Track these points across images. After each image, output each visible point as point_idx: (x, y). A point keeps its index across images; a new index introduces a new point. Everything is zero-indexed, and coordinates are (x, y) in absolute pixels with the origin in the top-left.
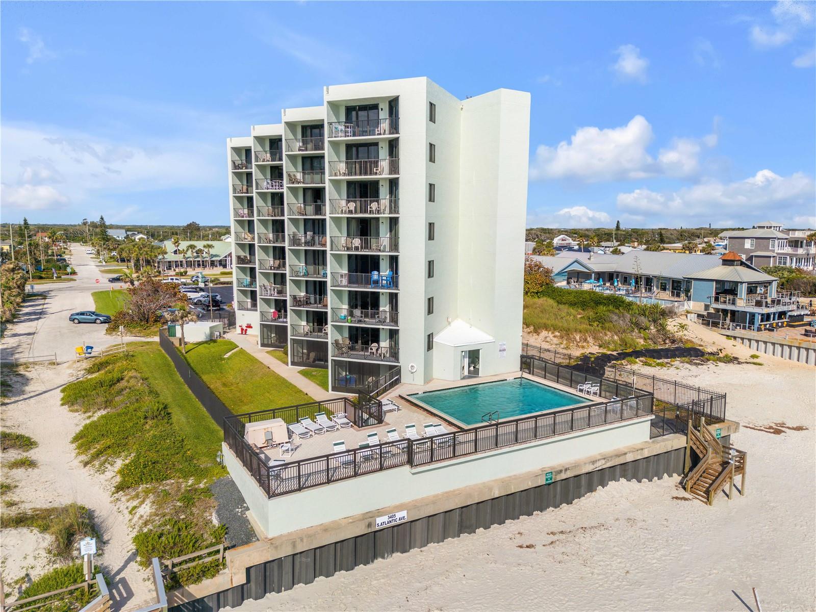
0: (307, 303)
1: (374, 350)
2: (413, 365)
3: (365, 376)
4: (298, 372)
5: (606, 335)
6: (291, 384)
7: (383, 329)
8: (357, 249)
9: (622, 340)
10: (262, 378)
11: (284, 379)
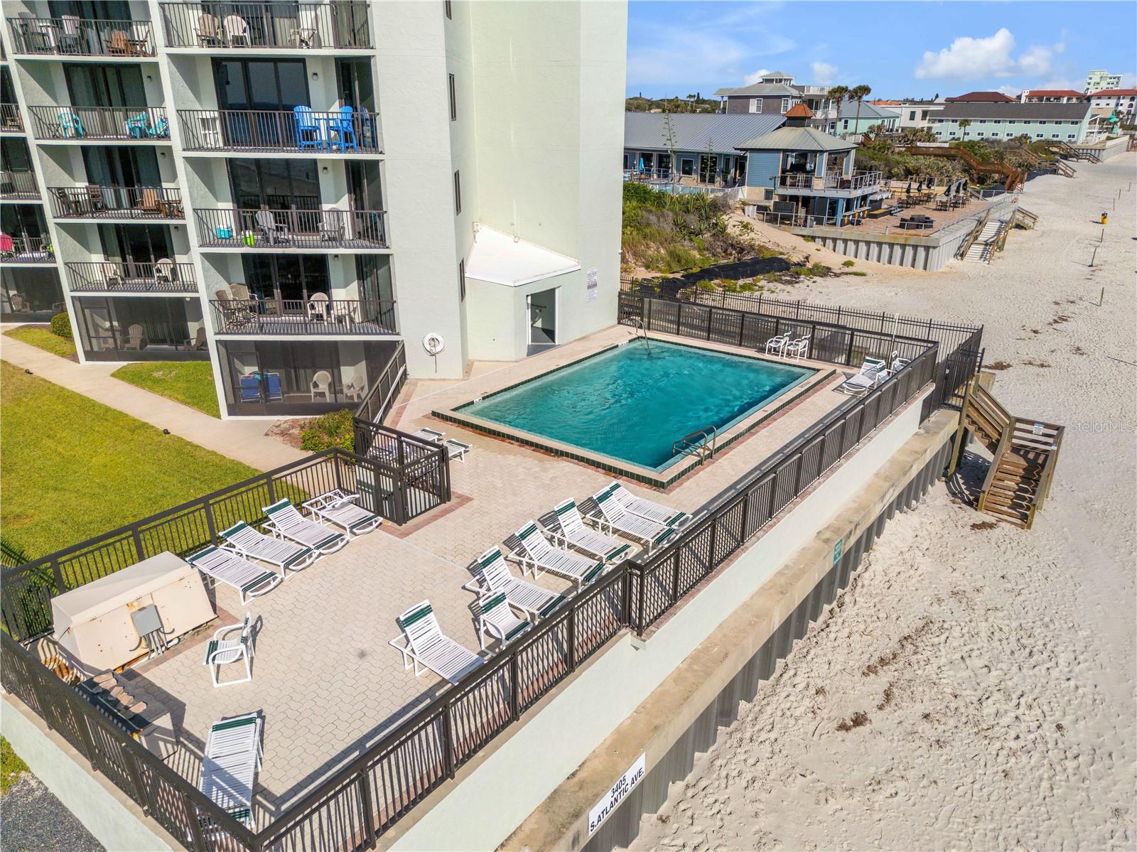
0: (97, 206)
1: (321, 309)
2: (435, 336)
3: (302, 372)
4: (113, 375)
5: (648, 247)
6: (108, 409)
7: (336, 256)
8: (239, 41)
9: (671, 254)
10: (19, 399)
11: (84, 400)
